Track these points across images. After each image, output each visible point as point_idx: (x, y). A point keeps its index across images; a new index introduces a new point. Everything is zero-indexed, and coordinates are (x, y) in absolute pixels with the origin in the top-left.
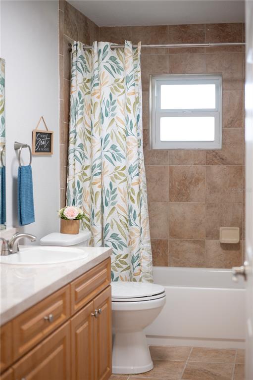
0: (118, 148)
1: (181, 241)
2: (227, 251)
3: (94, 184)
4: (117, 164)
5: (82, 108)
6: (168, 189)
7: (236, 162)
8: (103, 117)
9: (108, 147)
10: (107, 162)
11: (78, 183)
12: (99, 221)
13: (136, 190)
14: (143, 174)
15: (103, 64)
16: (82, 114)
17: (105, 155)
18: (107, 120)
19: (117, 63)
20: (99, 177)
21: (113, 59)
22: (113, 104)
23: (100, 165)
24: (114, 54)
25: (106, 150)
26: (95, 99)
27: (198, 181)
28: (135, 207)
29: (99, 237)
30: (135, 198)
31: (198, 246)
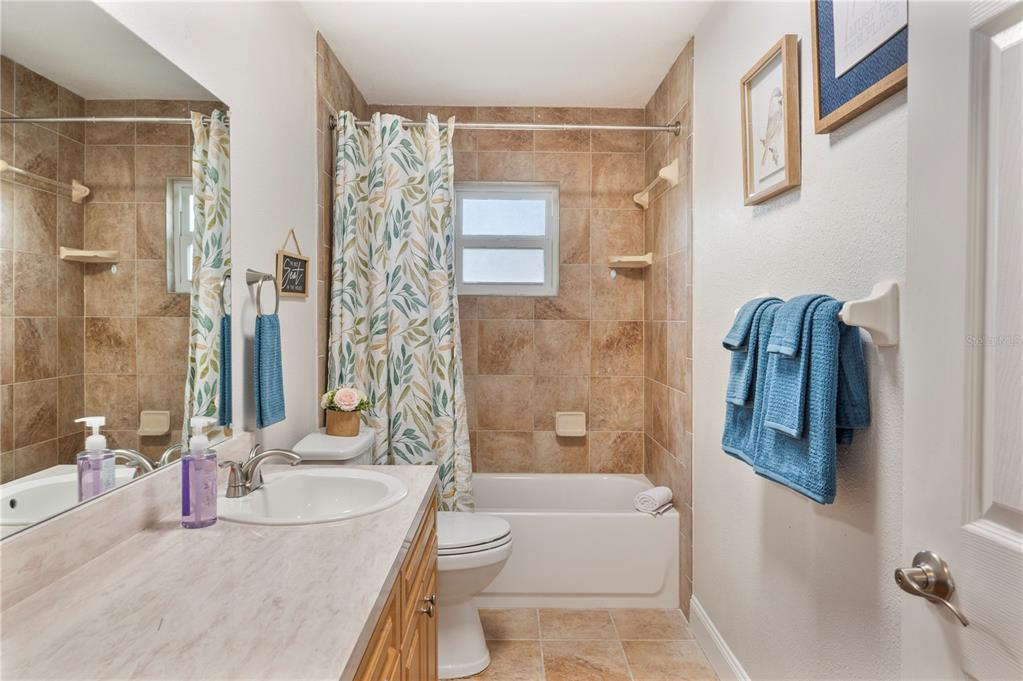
0: (414, 289)
1: (497, 434)
2: (568, 448)
3: (376, 347)
4: (413, 315)
5: (354, 222)
6: (476, 356)
7: (580, 315)
8: (390, 239)
9: (399, 288)
10: (397, 312)
11: (349, 347)
12: (384, 410)
13: (447, 358)
14: (457, 331)
15: (389, 150)
16: (354, 231)
17: (395, 302)
18: (396, 244)
19: (411, 152)
20: (383, 336)
21: (404, 143)
22: (406, 217)
23: (386, 316)
24: (407, 136)
25: (395, 292)
26: (376, 208)
27: (522, 342)
28: (446, 385)
29: (384, 435)
30: (445, 371)
31: (523, 441)
